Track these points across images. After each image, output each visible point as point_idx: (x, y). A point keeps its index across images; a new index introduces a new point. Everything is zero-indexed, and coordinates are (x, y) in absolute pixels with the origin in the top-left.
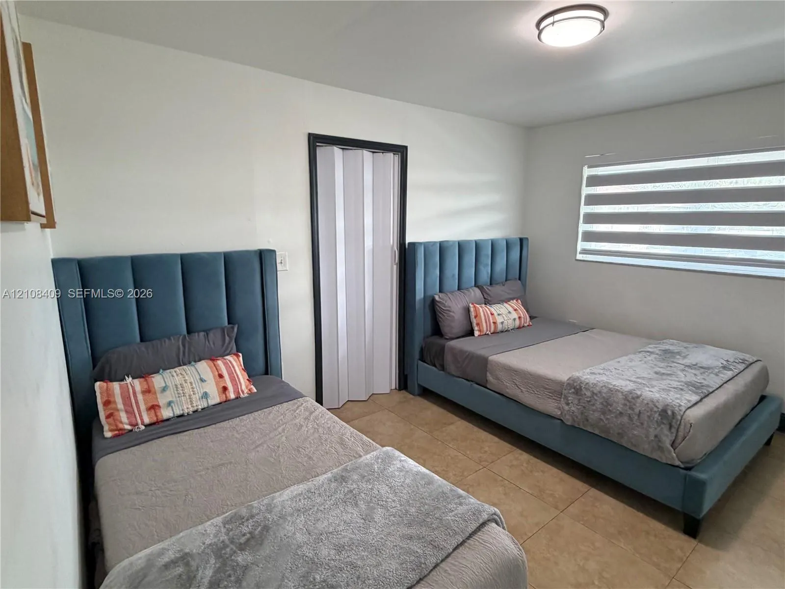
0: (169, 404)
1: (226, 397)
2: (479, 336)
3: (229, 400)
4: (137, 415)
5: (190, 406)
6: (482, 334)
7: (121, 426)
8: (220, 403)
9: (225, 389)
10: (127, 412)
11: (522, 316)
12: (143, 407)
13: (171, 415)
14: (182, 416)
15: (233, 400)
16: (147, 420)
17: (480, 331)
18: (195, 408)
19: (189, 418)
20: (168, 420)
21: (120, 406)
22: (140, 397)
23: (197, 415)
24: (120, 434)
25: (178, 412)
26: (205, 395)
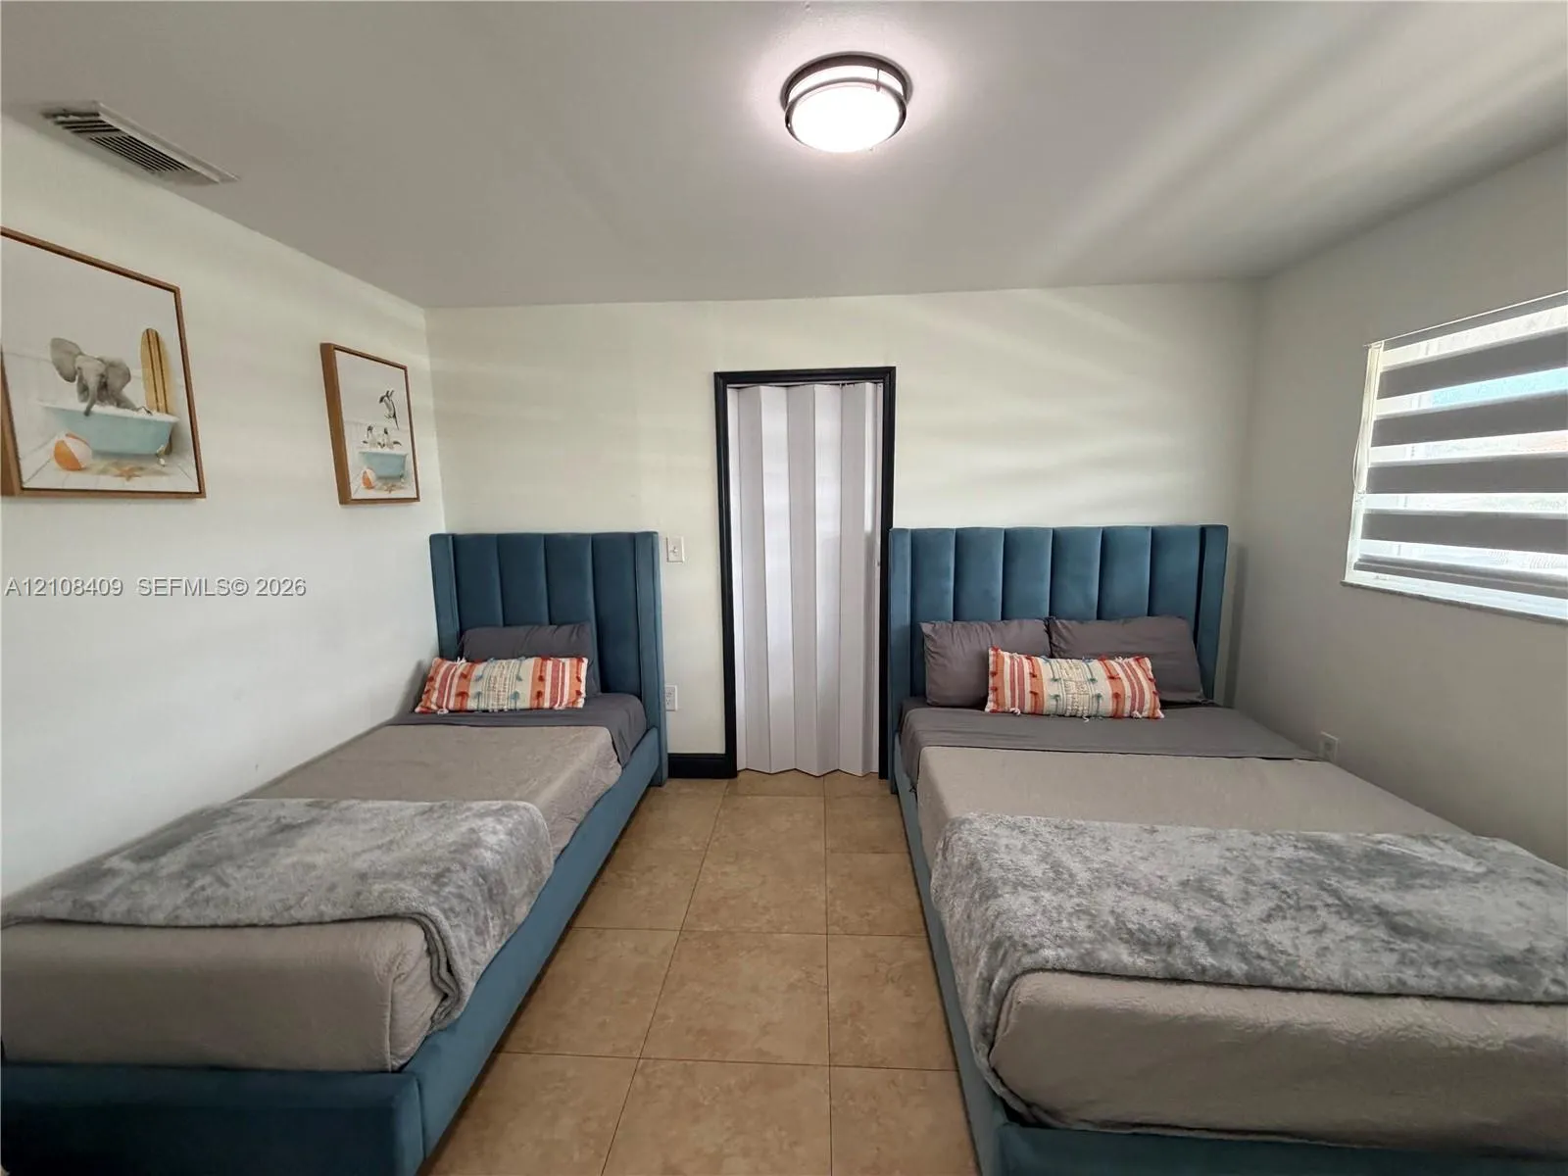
0: (479, 694)
1: (538, 704)
2: (993, 711)
3: (542, 709)
4: (445, 699)
5: (495, 703)
6: (1000, 710)
7: (428, 704)
8: (531, 709)
9: (540, 694)
10: (439, 692)
11: (1128, 692)
12: (453, 692)
13: (476, 708)
14: (487, 711)
15: (546, 709)
16: (451, 706)
17: (996, 702)
18: (501, 707)
19: (493, 714)
20: (472, 711)
21: (437, 685)
22: (456, 680)
23: (501, 714)
24: (428, 711)
25: (483, 706)
26: (516, 696)
